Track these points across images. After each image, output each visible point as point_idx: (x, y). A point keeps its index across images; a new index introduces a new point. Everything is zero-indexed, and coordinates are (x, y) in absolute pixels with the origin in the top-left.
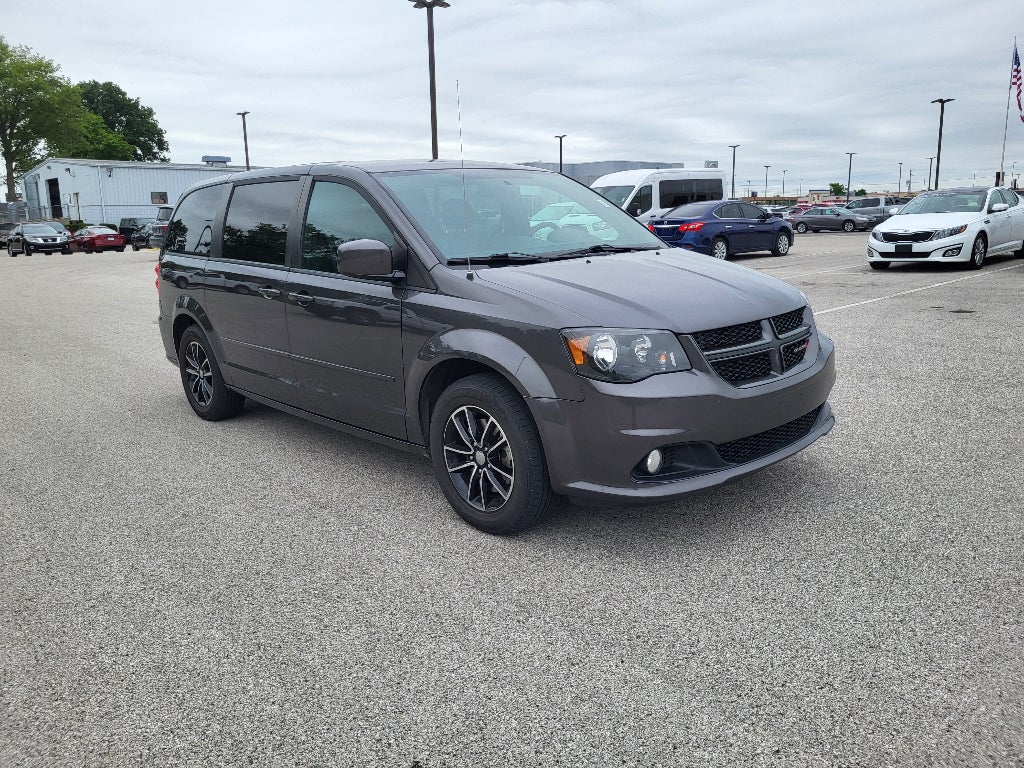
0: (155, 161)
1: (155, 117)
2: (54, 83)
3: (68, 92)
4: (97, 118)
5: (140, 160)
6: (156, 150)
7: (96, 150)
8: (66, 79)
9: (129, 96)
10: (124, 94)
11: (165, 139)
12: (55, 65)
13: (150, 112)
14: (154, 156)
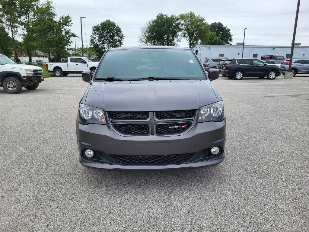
0: (228, 45)
1: (230, 32)
2: (204, 24)
3: (207, 26)
4: (214, 33)
5: (224, 44)
6: (229, 41)
7: (212, 42)
8: (207, 23)
9: (224, 26)
10: (223, 25)
11: (232, 38)
12: (205, 19)
13: (229, 30)
14: (228, 43)
